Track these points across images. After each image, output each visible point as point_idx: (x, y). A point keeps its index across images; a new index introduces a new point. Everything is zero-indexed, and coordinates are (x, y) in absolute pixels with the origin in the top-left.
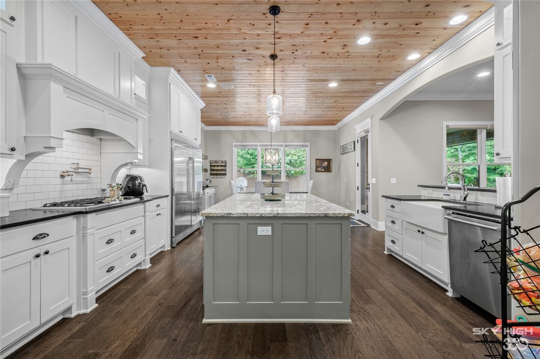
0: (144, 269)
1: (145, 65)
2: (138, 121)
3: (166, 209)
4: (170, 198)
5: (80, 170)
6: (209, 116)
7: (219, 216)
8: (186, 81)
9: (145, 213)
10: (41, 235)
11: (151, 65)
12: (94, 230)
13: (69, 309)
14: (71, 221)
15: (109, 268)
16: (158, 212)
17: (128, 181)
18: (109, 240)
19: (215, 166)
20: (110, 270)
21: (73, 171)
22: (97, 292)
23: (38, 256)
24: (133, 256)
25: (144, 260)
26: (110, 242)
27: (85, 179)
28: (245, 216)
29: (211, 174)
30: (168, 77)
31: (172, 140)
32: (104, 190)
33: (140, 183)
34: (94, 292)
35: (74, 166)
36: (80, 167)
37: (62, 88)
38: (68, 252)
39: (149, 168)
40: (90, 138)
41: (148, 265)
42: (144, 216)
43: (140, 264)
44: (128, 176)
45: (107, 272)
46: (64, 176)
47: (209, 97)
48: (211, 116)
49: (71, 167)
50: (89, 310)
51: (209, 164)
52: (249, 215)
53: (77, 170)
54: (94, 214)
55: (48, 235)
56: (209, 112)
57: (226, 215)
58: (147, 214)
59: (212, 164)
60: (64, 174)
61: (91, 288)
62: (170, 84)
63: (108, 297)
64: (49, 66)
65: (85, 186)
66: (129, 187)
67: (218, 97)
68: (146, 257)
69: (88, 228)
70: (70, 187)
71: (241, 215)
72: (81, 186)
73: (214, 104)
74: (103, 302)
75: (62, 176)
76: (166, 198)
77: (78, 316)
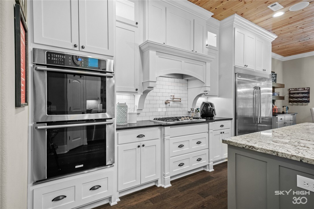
0: (208, 171)
1: (215, 21)
2: (207, 63)
3: (230, 129)
4: (233, 120)
5: (175, 100)
6: (284, 47)
7: (240, 146)
8: (251, 21)
9: (209, 130)
10: (141, 135)
11: (220, 20)
12: (169, 137)
13: (156, 181)
14: (157, 130)
15: (181, 164)
16: (222, 131)
17: (204, 107)
18: (181, 145)
19: (294, 93)
20: (181, 165)
21: (172, 100)
22: (171, 177)
23: (139, 147)
24: (199, 160)
25: (208, 165)
26: (181, 146)
27: (178, 105)
28: (274, 154)
29: (290, 101)
30: (233, 23)
31: (236, 74)
32: (189, 112)
33: (210, 108)
34: (169, 176)
35: (172, 97)
36: (175, 98)
37: (155, 52)
38: (155, 147)
39: (219, 97)
40: (181, 80)
41: (211, 170)
42: (208, 132)
43: (205, 167)
44: (203, 103)
45: (179, 166)
46: (167, 103)
47: (279, 27)
48: (287, 46)
49: (171, 98)
50: (166, 187)
51: (288, 92)
52: (280, 155)
53: (174, 100)
54: (169, 127)
55: (144, 136)
56: (284, 43)
57: (247, 147)
58: (210, 131)
59: (291, 92)
60: (167, 102)
61: (168, 173)
62: (235, 28)
63: (179, 183)
64: (147, 42)
65: (178, 109)
66: (204, 111)
67: (289, 24)
68: (210, 163)
69: (165, 135)
70: (170, 109)
71: (268, 153)
72: (176, 109)
73: (287, 32)
74: (175, 184)
75: (166, 103)
76: (230, 121)
77: (161, 187)
